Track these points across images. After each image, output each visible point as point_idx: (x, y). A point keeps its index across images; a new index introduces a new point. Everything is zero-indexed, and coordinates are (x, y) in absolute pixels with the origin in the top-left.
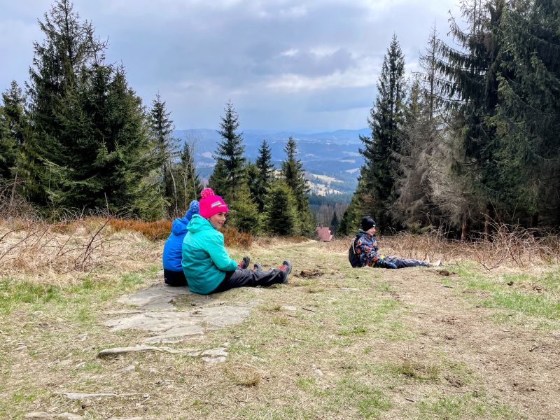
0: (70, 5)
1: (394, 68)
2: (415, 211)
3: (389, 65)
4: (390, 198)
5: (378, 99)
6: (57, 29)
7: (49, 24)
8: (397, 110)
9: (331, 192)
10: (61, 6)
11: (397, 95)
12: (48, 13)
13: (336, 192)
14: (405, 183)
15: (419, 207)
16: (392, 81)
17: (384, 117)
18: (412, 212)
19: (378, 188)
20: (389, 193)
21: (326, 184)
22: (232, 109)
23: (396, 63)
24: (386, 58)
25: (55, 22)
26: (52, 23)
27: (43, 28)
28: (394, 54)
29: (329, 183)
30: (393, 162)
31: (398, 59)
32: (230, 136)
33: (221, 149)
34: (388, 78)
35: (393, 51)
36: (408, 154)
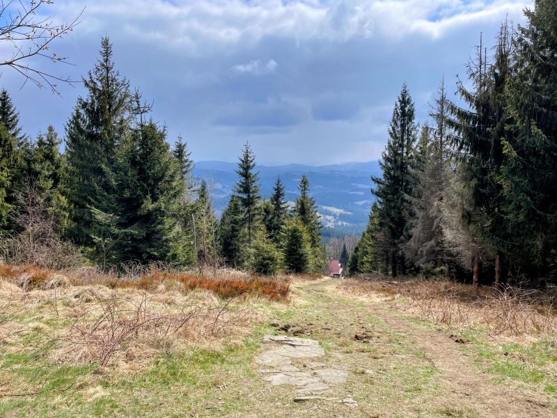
0: (111, 64)
1: (405, 114)
2: (427, 251)
3: (399, 111)
4: (402, 237)
5: (389, 143)
6: (99, 85)
7: (92, 81)
8: (407, 153)
9: (340, 223)
10: (103, 65)
11: (408, 139)
12: (92, 72)
13: (345, 223)
14: (416, 224)
15: (431, 247)
16: (403, 126)
17: (395, 160)
18: (425, 253)
19: (390, 227)
20: (401, 234)
21: (335, 216)
22: (249, 150)
23: (406, 109)
24: (396, 105)
25: (97, 79)
26: (95, 81)
27: (87, 85)
28: (405, 101)
29: (338, 214)
30: (405, 204)
31: (408, 106)
32: (246, 175)
33: (238, 187)
34: (399, 123)
35: (403, 99)
36: (420, 197)
